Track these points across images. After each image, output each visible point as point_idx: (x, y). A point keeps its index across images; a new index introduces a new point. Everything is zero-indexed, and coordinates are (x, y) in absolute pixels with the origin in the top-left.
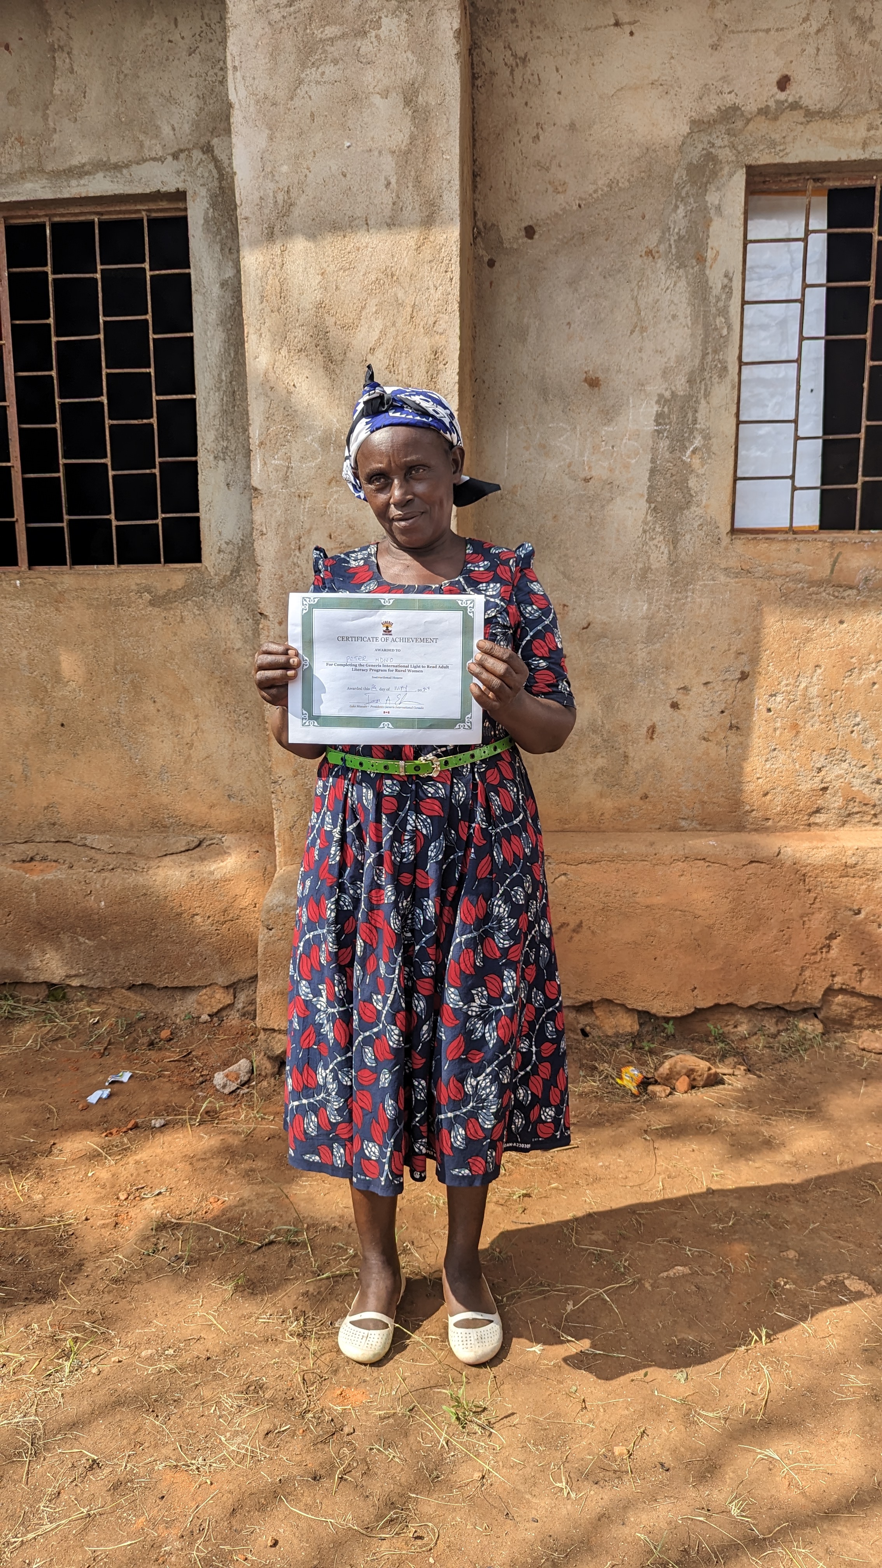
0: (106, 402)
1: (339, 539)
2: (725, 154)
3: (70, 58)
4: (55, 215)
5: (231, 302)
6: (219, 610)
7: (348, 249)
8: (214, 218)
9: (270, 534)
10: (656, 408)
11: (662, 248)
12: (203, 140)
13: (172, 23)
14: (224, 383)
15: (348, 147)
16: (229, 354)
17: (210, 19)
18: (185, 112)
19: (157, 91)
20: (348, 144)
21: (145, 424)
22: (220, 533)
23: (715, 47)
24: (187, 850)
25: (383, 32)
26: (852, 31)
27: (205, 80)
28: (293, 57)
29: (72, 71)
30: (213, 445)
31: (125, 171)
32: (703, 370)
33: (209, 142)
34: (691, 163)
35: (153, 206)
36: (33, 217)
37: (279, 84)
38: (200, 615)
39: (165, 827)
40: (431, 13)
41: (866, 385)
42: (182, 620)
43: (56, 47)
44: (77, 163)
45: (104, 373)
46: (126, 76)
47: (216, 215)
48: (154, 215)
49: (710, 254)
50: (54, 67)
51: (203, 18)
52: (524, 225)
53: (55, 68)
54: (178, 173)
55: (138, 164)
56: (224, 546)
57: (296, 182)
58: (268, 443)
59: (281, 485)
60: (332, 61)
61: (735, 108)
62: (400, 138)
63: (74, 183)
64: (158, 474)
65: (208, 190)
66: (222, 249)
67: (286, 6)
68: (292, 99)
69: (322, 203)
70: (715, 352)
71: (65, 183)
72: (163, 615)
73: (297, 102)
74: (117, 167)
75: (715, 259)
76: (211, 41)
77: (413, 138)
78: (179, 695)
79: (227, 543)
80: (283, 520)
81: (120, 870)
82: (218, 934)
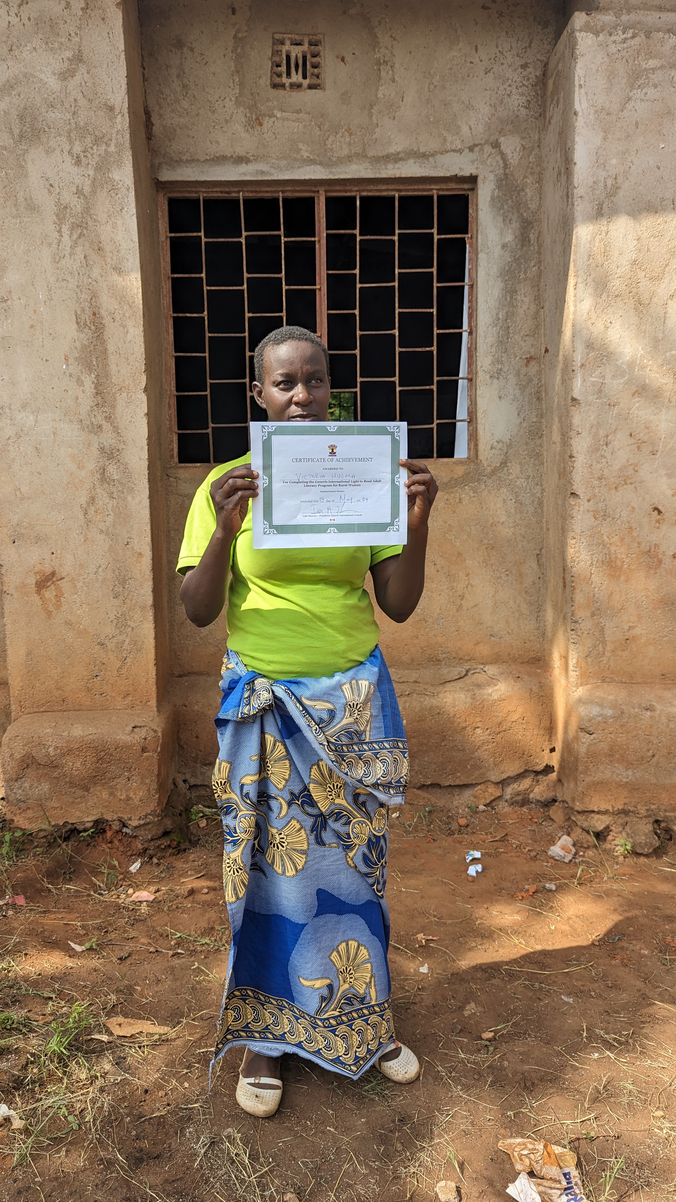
0: (397, 334)
1: (638, 437)
3: (393, 71)
4: (363, 191)
5: (510, 260)
6: (490, 493)
7: (659, 222)
8: (498, 196)
9: (585, 434)
12: (492, 138)
13: (474, 48)
14: (500, 321)
15: (663, 148)
17: (503, 48)
18: (480, 116)
19: (459, 99)
20: (663, 146)
21: (428, 351)
22: (492, 434)
24: (460, 678)
27: (497, 93)
28: (625, 80)
29: (393, 80)
30: (490, 367)
31: (431, 159)
33: (497, 140)
35: (444, 186)
36: (346, 191)
37: (613, 100)
38: (474, 497)
39: (439, 661)
42: (460, 501)
43: (382, 61)
44: (393, 151)
45: (397, 312)
46: (435, 86)
47: (500, 194)
48: (441, 193)
50: (379, 76)
51: (497, 47)
53: (380, 78)
54: (473, 162)
55: (441, 154)
56: (495, 444)
57: (622, 172)
58: (588, 365)
59: (595, 397)
60: (653, 85)
63: (390, 166)
64: (435, 390)
65: (496, 175)
66: (504, 220)
67: (621, 43)
68: (622, 111)
69: (641, 187)
71: (383, 166)
72: (446, 497)
73: (626, 113)
74: (424, 156)
76: (502, 64)
78: (454, 559)
79: (498, 442)
80: (595, 423)
81: (415, 695)
82: (494, 742)
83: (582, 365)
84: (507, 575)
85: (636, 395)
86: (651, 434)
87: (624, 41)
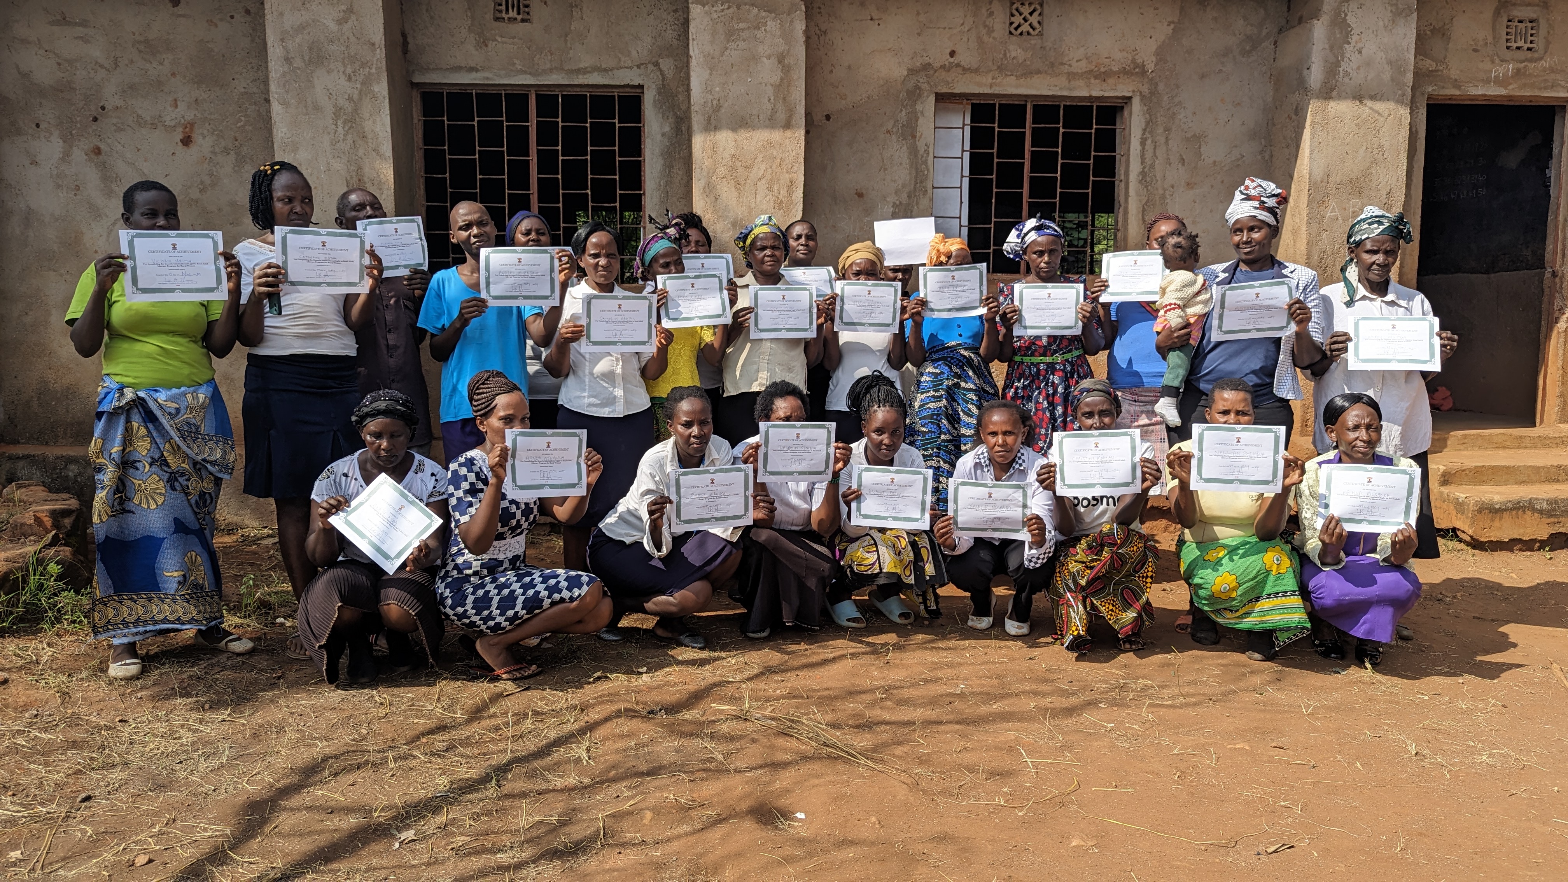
0: (589, 193)
2: (925, 86)
3: (581, 12)
5: (667, 144)
8: (659, 100)
10: (892, 209)
11: (894, 130)
12: (654, 60)
14: (661, 187)
16: (665, 172)
18: (645, 44)
19: (630, 32)
20: (750, 80)
21: (612, 207)
23: (919, 34)
25: (768, 28)
26: (984, 31)
27: (657, 29)
28: (723, 36)
29: (582, 18)
31: (610, 73)
32: (915, 190)
33: (657, 60)
34: (908, 90)
35: (621, 90)
36: (551, 91)
37: (716, 49)
40: (792, 21)
41: (993, 201)
43: (573, 5)
44: (583, 68)
45: (589, 178)
46: (612, 23)
47: (660, 98)
48: (621, 94)
49: (918, 134)
52: (825, 114)
53: (572, 16)
54: (640, 75)
55: (617, 69)
57: (723, 96)
60: (742, 40)
61: (929, 64)
62: (776, 78)
63: (580, 77)
65: (657, 85)
66: (663, 116)
67: (720, 12)
68: (722, 56)
70: (921, 182)
71: (575, 77)
73: (724, 58)
74: (605, 70)
75: (921, 137)
77: (782, 79)
87: (723, 10)
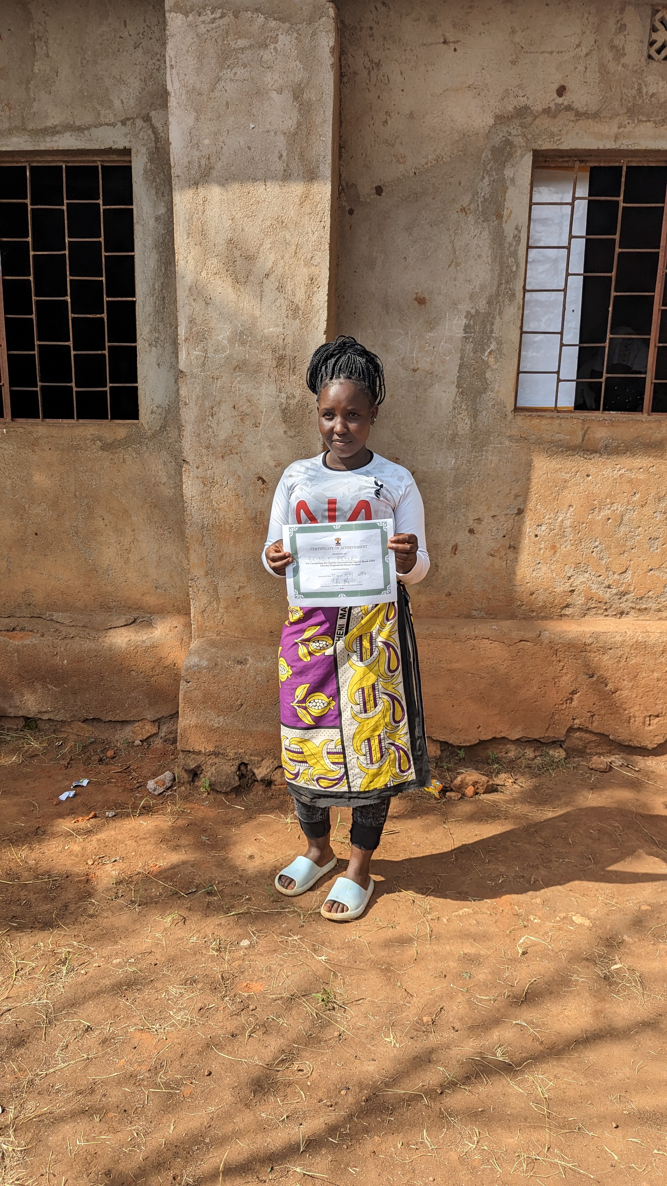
0: (69, 301)
1: (241, 409)
2: (519, 141)
3: (47, 46)
4: (33, 162)
5: (163, 232)
6: (151, 454)
7: (251, 202)
8: (151, 170)
9: (192, 405)
10: (465, 321)
11: (472, 206)
12: (144, 112)
13: (123, 23)
14: (156, 291)
15: (253, 128)
16: (161, 270)
17: (150, 23)
18: (131, 90)
19: (111, 74)
20: (253, 126)
21: (98, 318)
22: (152, 399)
23: (514, 63)
24: (126, 625)
25: (279, 46)
26: (610, 56)
27: (146, 68)
28: (214, 61)
29: (48, 57)
30: (148, 335)
31: (86, 132)
32: (498, 295)
33: (148, 114)
34: (494, 147)
35: (105, 158)
36: (17, 162)
37: (204, 80)
38: (137, 457)
39: (110, 608)
40: (314, 34)
41: (610, 309)
42: (124, 461)
43: (36, 37)
44: (51, 125)
45: (68, 279)
46: (88, 62)
47: (153, 168)
48: (106, 164)
49: (506, 213)
50: (35, 51)
51: (145, 21)
52: (375, 185)
53: (35, 53)
54: (126, 135)
55: (96, 127)
56: (155, 409)
57: (215, 151)
58: (191, 339)
59: (200, 369)
60: (242, 65)
61: (526, 108)
62: (290, 123)
63: (48, 139)
64: (107, 355)
65: (147, 149)
66: (157, 193)
67: (209, 23)
68: (213, 91)
69: (233, 168)
70: (507, 282)
71: (42, 139)
72: (111, 457)
73: (217, 94)
74: (80, 129)
75: (509, 216)
76: (151, 38)
77: (299, 124)
78: (121, 514)
79: (158, 407)
80: (201, 394)
81: (78, 638)
82: (148, 685)
83: (186, 339)
84: (170, 532)
85: (237, 369)
86: (253, 407)
87: (213, 21)
